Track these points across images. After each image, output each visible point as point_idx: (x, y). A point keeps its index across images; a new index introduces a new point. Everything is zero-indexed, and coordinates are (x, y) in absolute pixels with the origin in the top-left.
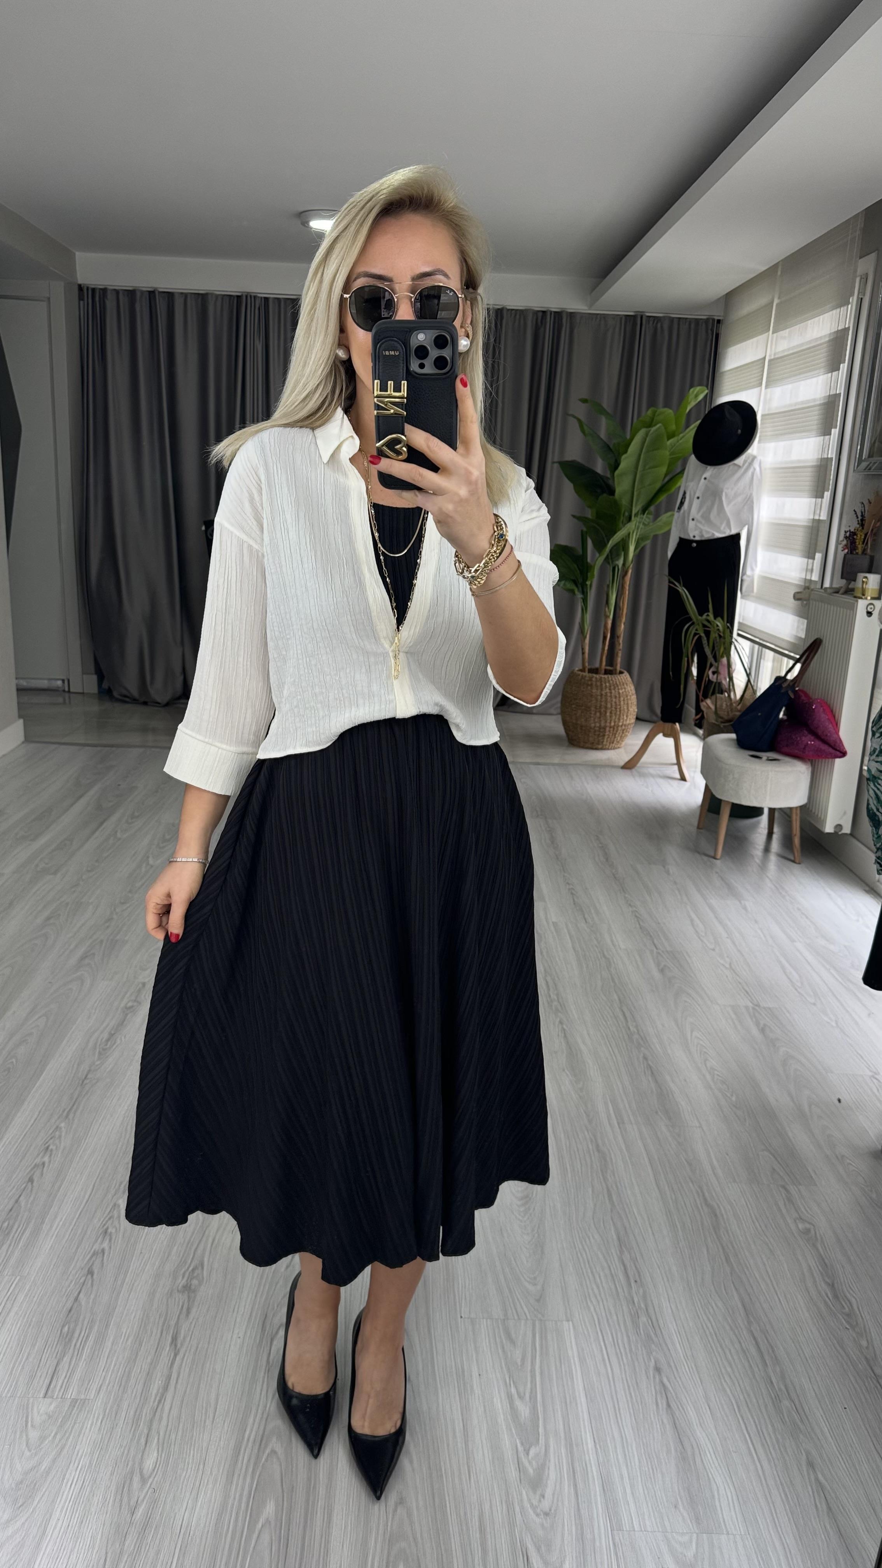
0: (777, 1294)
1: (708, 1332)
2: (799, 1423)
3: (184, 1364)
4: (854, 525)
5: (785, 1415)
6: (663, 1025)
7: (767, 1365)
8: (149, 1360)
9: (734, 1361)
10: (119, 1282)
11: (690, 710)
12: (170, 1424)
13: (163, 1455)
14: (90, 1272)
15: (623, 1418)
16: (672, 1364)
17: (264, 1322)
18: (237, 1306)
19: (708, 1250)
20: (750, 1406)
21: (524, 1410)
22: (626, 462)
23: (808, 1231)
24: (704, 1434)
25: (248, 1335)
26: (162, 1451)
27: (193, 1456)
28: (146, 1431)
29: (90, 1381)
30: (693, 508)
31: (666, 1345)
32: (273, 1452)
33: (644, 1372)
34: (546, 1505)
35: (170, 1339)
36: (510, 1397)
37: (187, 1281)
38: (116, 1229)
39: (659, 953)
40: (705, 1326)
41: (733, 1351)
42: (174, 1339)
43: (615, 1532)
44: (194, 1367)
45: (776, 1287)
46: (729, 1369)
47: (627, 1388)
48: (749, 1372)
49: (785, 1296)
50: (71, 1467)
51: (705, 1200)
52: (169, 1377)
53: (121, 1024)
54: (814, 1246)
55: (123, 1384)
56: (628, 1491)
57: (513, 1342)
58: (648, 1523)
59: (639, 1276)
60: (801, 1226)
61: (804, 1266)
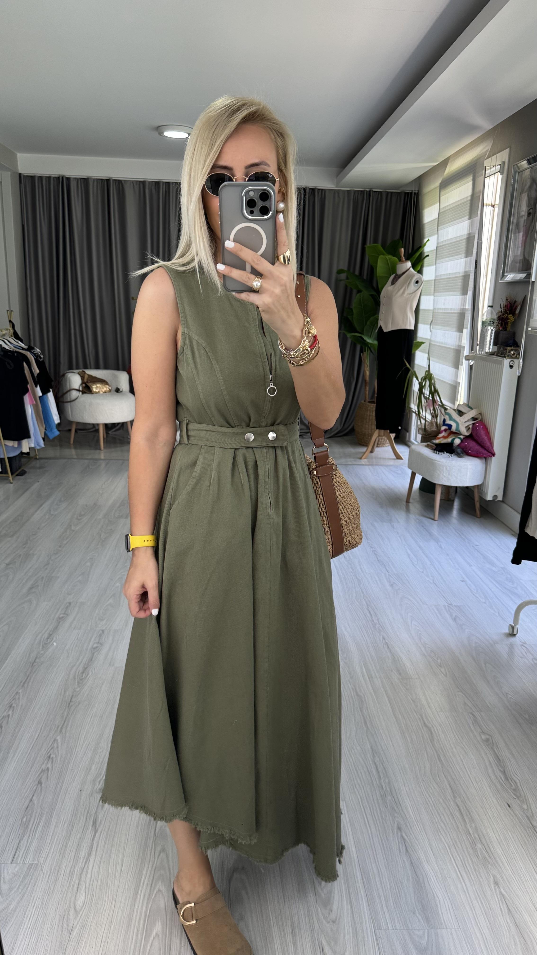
0: (471, 779)
1: (429, 805)
2: (488, 858)
3: (101, 837)
5: (479, 853)
6: (394, 619)
7: (466, 822)
8: (78, 837)
9: (446, 822)
10: (59, 788)
12: (93, 877)
13: (89, 896)
14: (40, 783)
15: (379, 860)
16: (408, 825)
19: (427, 754)
20: (457, 848)
23: (488, 740)
24: (429, 867)
26: (88, 894)
27: (108, 896)
28: (77, 882)
29: (40, 852)
31: (404, 813)
32: (160, 891)
33: (391, 831)
34: (333, 916)
35: (91, 823)
38: (56, 755)
39: (389, 575)
40: (427, 800)
41: (445, 815)
42: (95, 823)
43: (377, 931)
44: (108, 840)
45: (470, 775)
46: (443, 826)
47: (380, 840)
48: (456, 828)
49: (475, 779)
50: (30, 906)
51: (425, 723)
52: (92, 847)
53: (56, 628)
54: (492, 749)
55: (62, 852)
56: (384, 905)
58: (398, 925)
59: (385, 771)
60: (483, 737)
61: (486, 761)
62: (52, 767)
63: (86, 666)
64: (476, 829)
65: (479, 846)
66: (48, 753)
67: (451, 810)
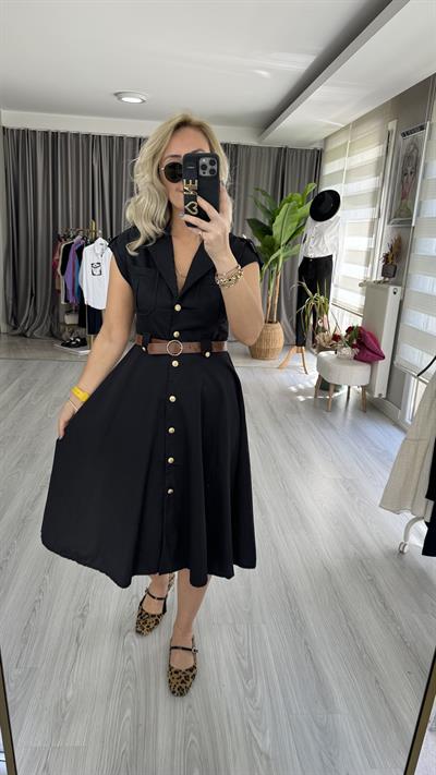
1: (328, 626)
2: (372, 665)
3: (83, 650)
4: (388, 251)
5: (365, 661)
6: (302, 489)
7: (355, 639)
8: (66, 648)
9: (341, 639)
10: (49, 614)
11: (309, 341)
12: (78, 678)
14: (34, 610)
15: (291, 666)
16: (312, 640)
17: (120, 629)
18: (106, 623)
19: (326, 589)
21: (245, 664)
22: (278, 219)
23: (371, 580)
24: (328, 671)
25: (113, 635)
26: (76, 689)
27: (90, 691)
28: (66, 681)
29: (38, 659)
30: (311, 242)
31: (309, 632)
32: (129, 687)
33: (299, 645)
34: (257, 704)
35: (75, 639)
36: (238, 659)
37: (82, 611)
38: (46, 590)
39: (298, 455)
40: (326, 623)
41: (340, 634)
42: (78, 639)
43: (290, 715)
44: (88, 652)
46: (339, 643)
52: (76, 655)
54: (375, 586)
55: (54, 660)
56: (295, 697)
57: (238, 634)
58: (304, 711)
59: (295, 602)
60: (369, 578)
61: (371, 596)
62: (43, 598)
64: (363, 643)
65: (365, 656)
66: (39, 588)
67: (344, 630)
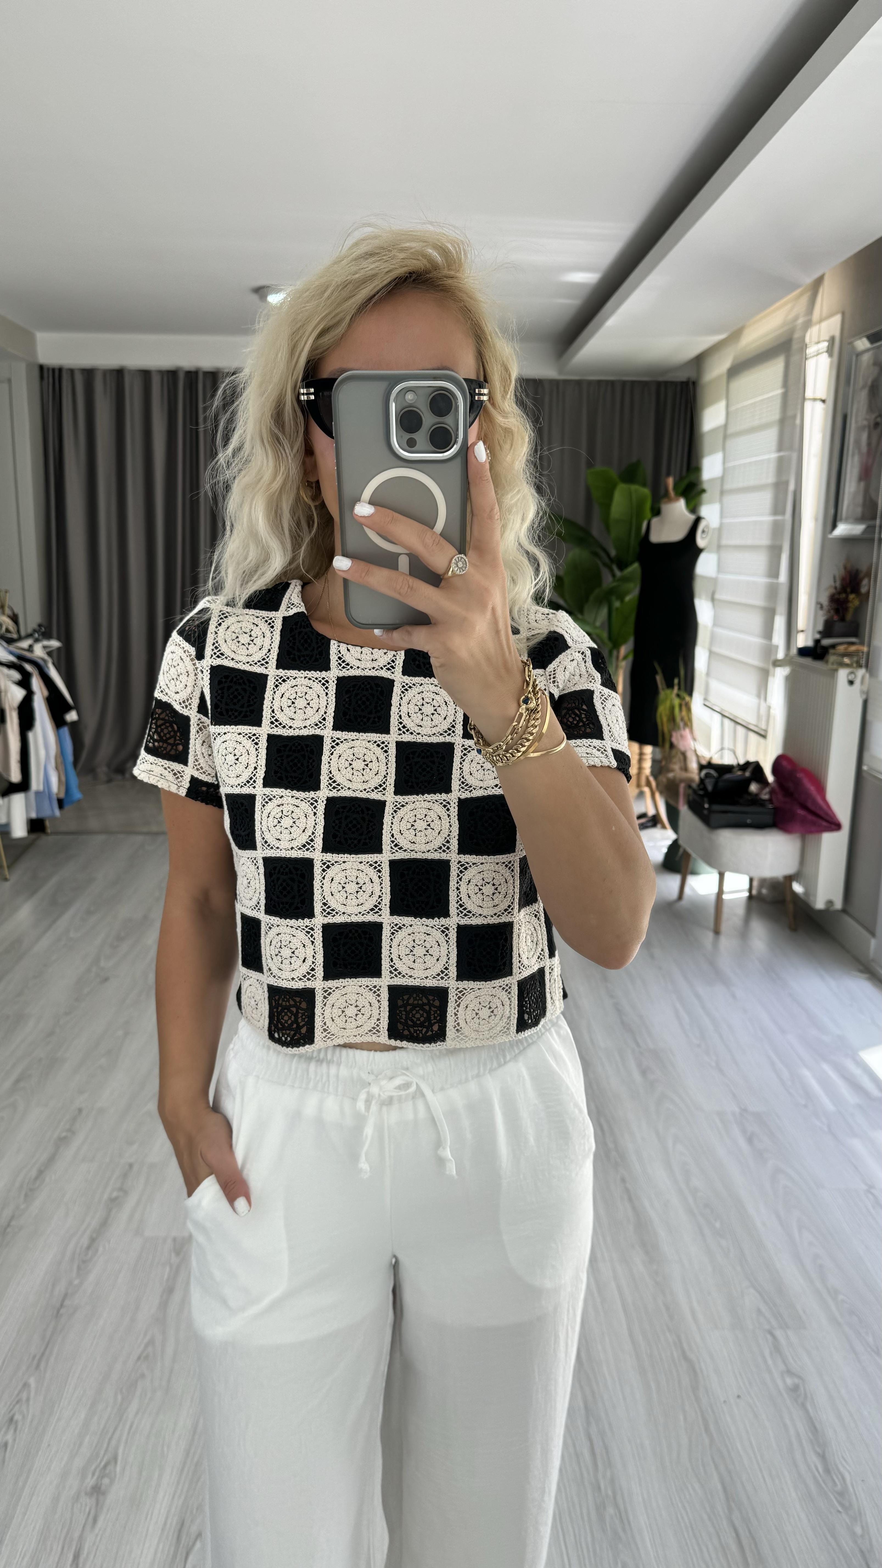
0: (761, 1470)
1: (683, 1525)
6: (643, 1138)
9: (710, 1558)
10: (20, 1484)
17: (180, 1531)
18: (150, 1512)
19: (685, 1419)
23: (795, 1389)
25: (161, 1547)
31: (636, 1543)
37: (98, 1478)
38: (24, 1417)
39: (641, 1052)
40: (679, 1516)
42: (76, 1557)
45: (760, 1460)
49: (771, 1472)
51: (684, 1353)
53: (52, 1159)
54: (803, 1406)
59: (607, 1453)
60: (789, 1381)
61: (792, 1432)
62: (14, 1440)
63: (94, 1236)
66: (10, 1412)
67: (722, 1537)
